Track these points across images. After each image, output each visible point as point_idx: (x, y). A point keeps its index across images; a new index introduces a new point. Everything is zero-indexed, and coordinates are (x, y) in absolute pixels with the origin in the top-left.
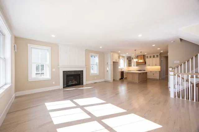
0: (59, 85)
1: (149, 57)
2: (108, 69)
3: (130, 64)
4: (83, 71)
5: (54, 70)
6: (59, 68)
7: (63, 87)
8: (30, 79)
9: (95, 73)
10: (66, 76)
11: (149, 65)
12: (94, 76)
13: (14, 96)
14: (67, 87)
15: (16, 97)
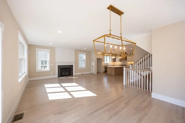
0: (55, 75)
1: (129, 54)
2: (93, 64)
3: (114, 60)
4: (73, 65)
5: (52, 65)
6: (55, 64)
7: (58, 77)
8: (37, 71)
9: (83, 67)
10: (60, 69)
11: (129, 61)
12: (82, 70)
13: (28, 80)
14: (60, 76)
15: (29, 81)
